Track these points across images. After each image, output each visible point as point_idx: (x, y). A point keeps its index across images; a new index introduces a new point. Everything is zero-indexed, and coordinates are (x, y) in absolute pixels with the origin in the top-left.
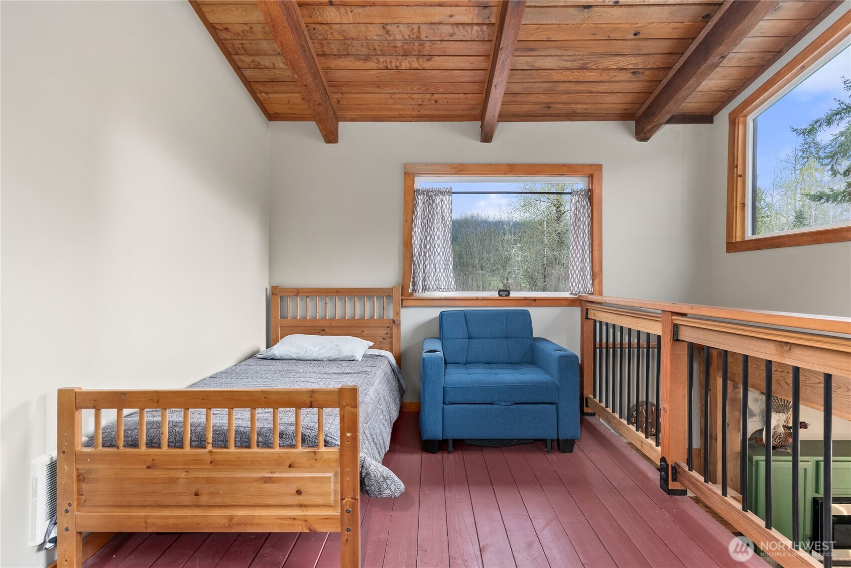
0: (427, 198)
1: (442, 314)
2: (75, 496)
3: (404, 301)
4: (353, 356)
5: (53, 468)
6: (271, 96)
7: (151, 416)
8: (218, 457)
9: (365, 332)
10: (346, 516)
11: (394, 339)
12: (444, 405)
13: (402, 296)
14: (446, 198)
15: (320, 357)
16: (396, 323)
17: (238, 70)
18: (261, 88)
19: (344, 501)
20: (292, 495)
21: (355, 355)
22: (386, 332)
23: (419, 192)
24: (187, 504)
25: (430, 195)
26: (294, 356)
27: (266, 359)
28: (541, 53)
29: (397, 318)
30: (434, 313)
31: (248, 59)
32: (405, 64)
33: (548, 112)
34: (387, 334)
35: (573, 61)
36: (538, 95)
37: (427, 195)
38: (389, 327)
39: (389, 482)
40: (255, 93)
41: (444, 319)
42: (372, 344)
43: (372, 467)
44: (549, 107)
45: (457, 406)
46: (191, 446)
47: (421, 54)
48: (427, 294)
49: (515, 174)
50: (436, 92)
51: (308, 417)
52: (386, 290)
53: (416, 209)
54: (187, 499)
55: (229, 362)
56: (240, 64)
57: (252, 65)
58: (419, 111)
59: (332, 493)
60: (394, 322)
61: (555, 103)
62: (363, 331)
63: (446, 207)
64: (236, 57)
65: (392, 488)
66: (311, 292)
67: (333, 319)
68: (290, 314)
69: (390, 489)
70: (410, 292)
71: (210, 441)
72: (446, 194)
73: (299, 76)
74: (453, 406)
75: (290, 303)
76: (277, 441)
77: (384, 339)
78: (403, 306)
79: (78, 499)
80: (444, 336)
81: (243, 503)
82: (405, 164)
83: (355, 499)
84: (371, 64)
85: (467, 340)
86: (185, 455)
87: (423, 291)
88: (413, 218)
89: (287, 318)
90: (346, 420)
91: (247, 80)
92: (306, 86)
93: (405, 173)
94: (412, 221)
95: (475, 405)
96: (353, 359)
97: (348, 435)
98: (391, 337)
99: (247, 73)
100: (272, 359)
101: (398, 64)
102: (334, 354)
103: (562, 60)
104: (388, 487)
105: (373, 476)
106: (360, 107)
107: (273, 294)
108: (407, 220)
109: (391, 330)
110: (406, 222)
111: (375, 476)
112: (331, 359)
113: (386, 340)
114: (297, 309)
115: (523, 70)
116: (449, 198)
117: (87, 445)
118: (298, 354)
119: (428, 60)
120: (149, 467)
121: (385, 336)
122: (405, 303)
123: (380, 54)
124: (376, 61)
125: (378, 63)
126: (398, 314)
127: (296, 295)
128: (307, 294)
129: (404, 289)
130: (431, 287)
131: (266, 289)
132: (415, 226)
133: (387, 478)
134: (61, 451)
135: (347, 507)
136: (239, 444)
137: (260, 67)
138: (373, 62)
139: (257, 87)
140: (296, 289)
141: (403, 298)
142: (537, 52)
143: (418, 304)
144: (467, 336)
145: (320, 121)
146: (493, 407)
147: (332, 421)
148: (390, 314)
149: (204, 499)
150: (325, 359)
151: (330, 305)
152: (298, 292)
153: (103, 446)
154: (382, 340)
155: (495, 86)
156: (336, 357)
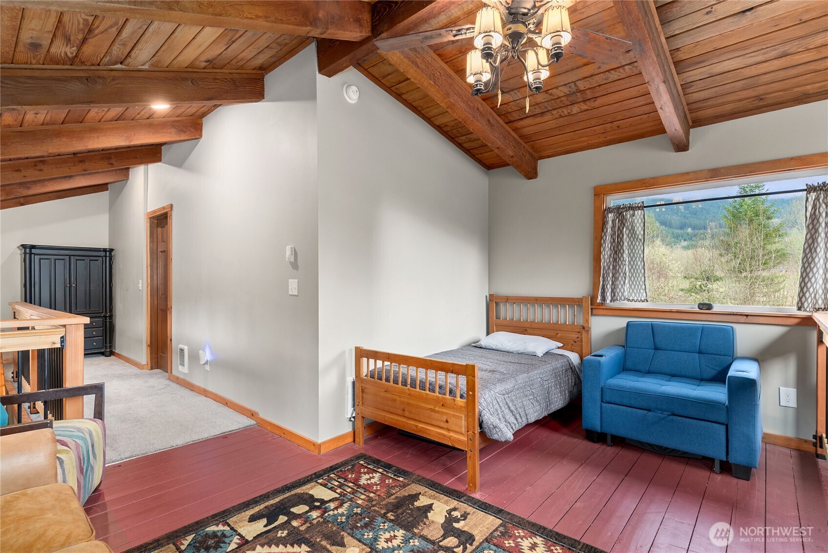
0: (618, 215)
1: (628, 324)
2: (361, 399)
3: (594, 310)
4: (535, 352)
5: (354, 383)
6: (484, 155)
7: (394, 367)
8: (412, 393)
9: (559, 334)
10: (470, 441)
11: (583, 343)
12: (602, 403)
13: (591, 305)
14: (638, 213)
15: (511, 350)
16: (585, 329)
17: (460, 145)
18: (477, 152)
19: (469, 433)
20: (443, 421)
21: (536, 351)
22: (577, 336)
23: (609, 210)
24: (400, 414)
25: (619, 211)
26: (494, 347)
27: (477, 347)
28: (714, 61)
29: (587, 324)
30: (621, 323)
31: (463, 138)
32: (575, 109)
33: (761, 104)
34: (578, 338)
35: (765, 54)
36: (738, 93)
37: (618, 212)
38: (579, 332)
39: (497, 430)
40: (474, 156)
41: (629, 329)
42: (561, 345)
43: (486, 417)
44: (762, 99)
45: (614, 406)
46: (402, 385)
47: (586, 99)
48: (617, 304)
49: (720, 179)
50: (613, 120)
51: (452, 378)
52: (577, 300)
53: (605, 226)
54: (400, 412)
55: (455, 347)
56: (459, 141)
57: (467, 140)
58: (605, 138)
59: (463, 426)
60: (584, 328)
61: (767, 94)
62: (557, 334)
63: (638, 221)
64: (456, 139)
65: (499, 434)
66: (517, 299)
67: (533, 322)
68: (502, 315)
69: (498, 435)
70: (598, 302)
71: (409, 383)
72: (637, 209)
73: (492, 144)
74: (610, 405)
75: (502, 308)
76: (437, 389)
77: (575, 342)
78: (592, 315)
79: (362, 401)
80: (628, 345)
81: (423, 420)
82: (595, 187)
83: (474, 433)
84: (547, 117)
85: (653, 351)
86: (398, 388)
87: (612, 301)
88: (603, 235)
89: (500, 319)
90: (469, 384)
91: (466, 149)
92: (498, 148)
93: (595, 195)
94: (602, 238)
95: (632, 409)
96: (535, 354)
97: (471, 393)
98: (581, 341)
99: (466, 145)
100: (480, 348)
101: (569, 111)
102: (521, 349)
103: (747, 58)
104: (497, 433)
105: (485, 422)
106: (551, 146)
107: (490, 300)
108: (596, 237)
109: (582, 335)
110: (596, 239)
111: (486, 423)
112: (519, 352)
113: (577, 343)
114: (508, 312)
115: (700, 80)
116: (642, 212)
117: (366, 376)
118: (497, 346)
119: (594, 101)
120: (385, 391)
121: (576, 340)
122: (595, 312)
123: (551, 109)
124: (550, 114)
125: (553, 115)
126: (587, 321)
127: (506, 302)
128: (515, 301)
129: (593, 299)
130: (618, 298)
131: (486, 296)
132: (604, 242)
133: (496, 427)
134: (356, 377)
135: (470, 437)
136: (421, 388)
137: (472, 140)
138: (549, 115)
139: (475, 152)
140: (506, 296)
141: (592, 307)
142: (707, 63)
143: (607, 313)
144: (653, 347)
145: (517, 166)
146: (650, 413)
147: (463, 380)
148: (580, 321)
149: (407, 414)
150: (515, 352)
151: (531, 310)
152: (507, 299)
153: (370, 377)
154: (573, 343)
155: (661, 108)
156: (522, 351)
